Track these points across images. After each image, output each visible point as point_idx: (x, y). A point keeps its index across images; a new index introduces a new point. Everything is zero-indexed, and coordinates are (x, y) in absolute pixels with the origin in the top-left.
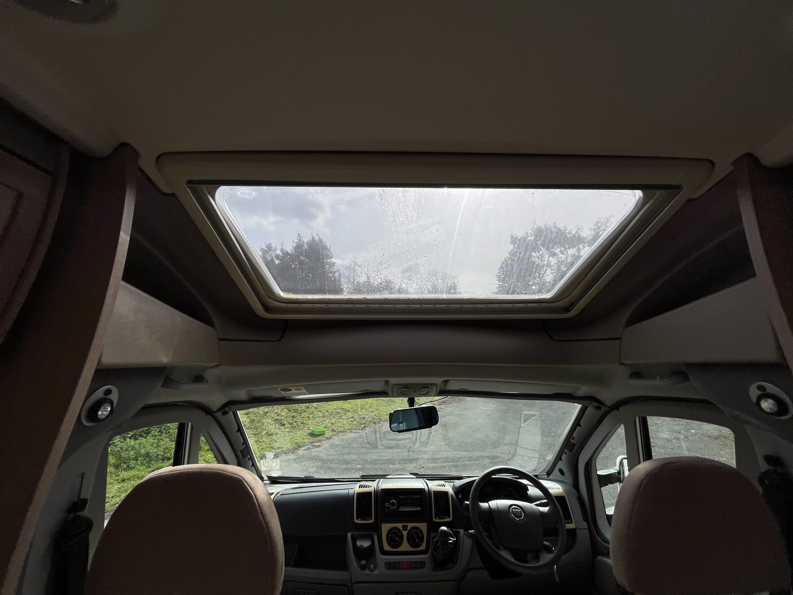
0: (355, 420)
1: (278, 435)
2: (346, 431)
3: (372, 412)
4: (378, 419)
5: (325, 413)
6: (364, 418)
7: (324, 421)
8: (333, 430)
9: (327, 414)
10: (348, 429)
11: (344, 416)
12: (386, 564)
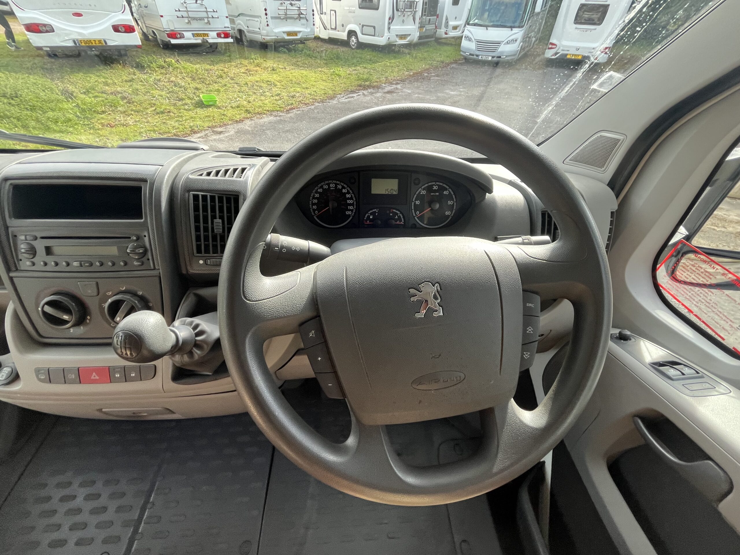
0: (280, 99)
1: (172, 114)
2: (264, 113)
3: (306, 88)
4: (311, 99)
5: (243, 86)
6: (293, 97)
7: (239, 97)
8: (247, 111)
9: (245, 88)
10: (268, 111)
11: (268, 91)
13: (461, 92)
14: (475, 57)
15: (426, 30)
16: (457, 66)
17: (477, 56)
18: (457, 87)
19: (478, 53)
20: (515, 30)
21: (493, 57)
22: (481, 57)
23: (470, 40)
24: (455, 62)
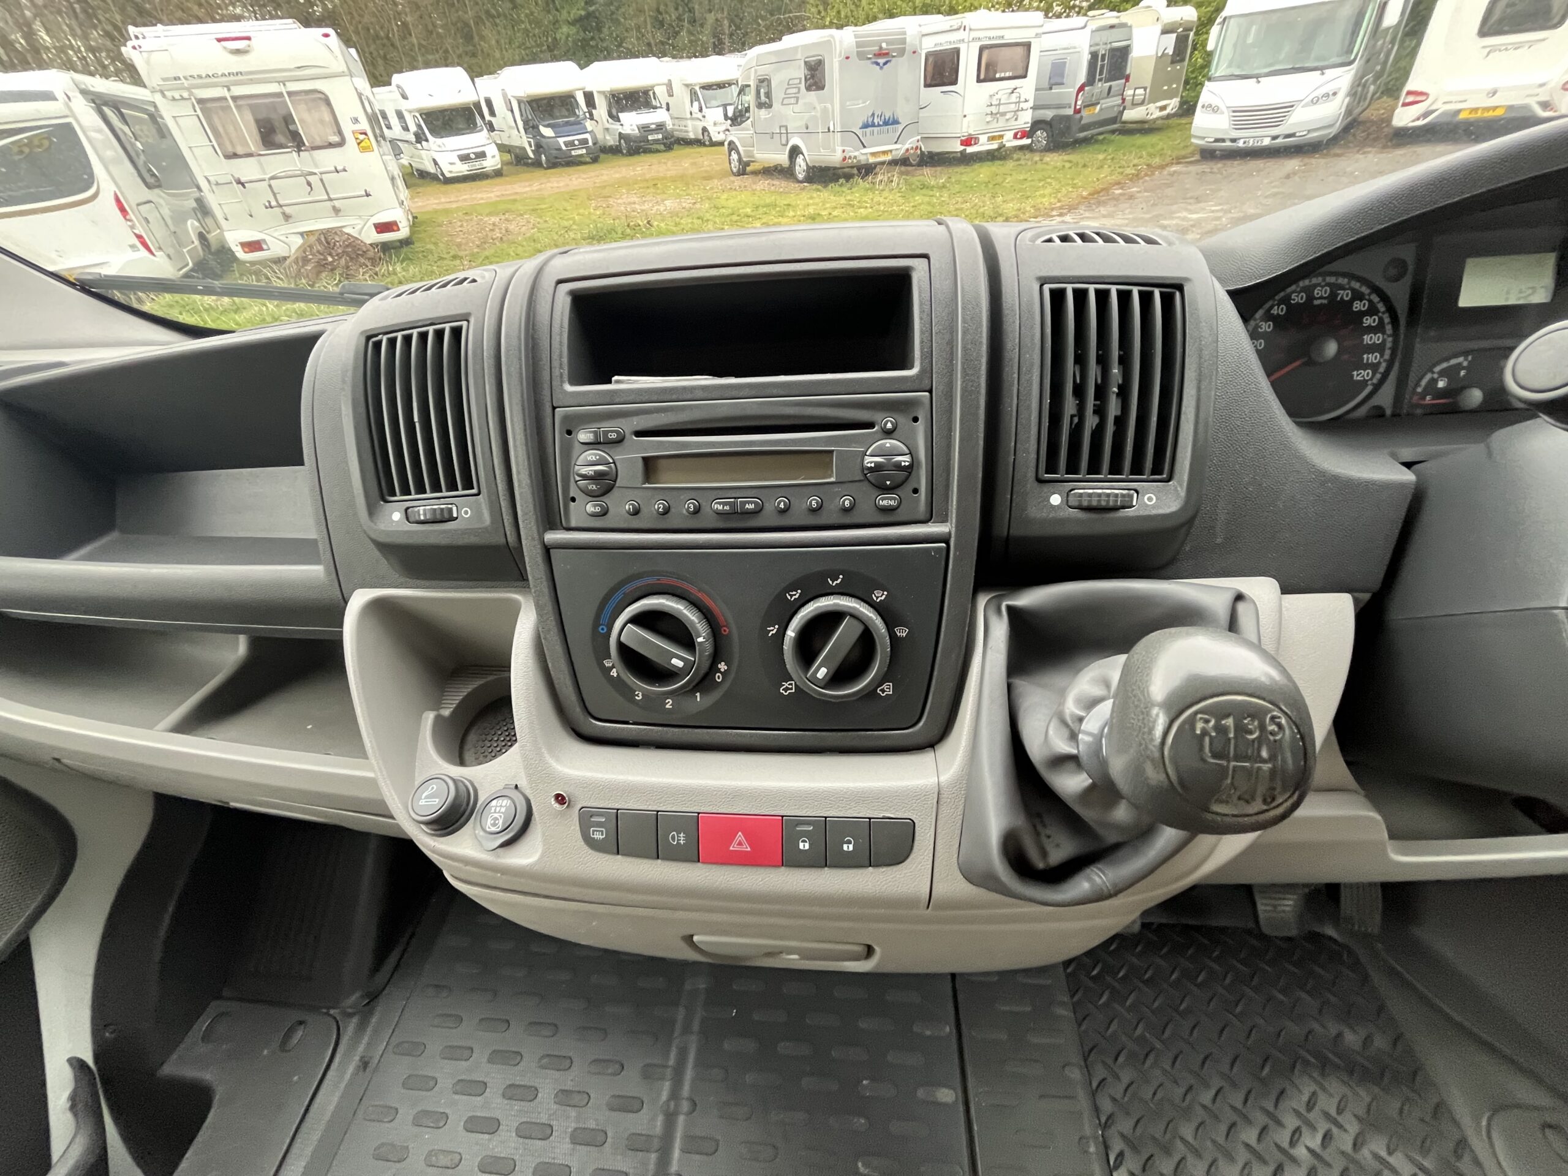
13: (1213, 211)
14: (1228, 144)
15: (1101, 109)
16: (1185, 169)
17: (1233, 140)
18: (1202, 205)
19: (1235, 134)
20: (1330, 73)
21: (1274, 138)
22: (1245, 143)
23: (1215, 110)
24: (1178, 160)
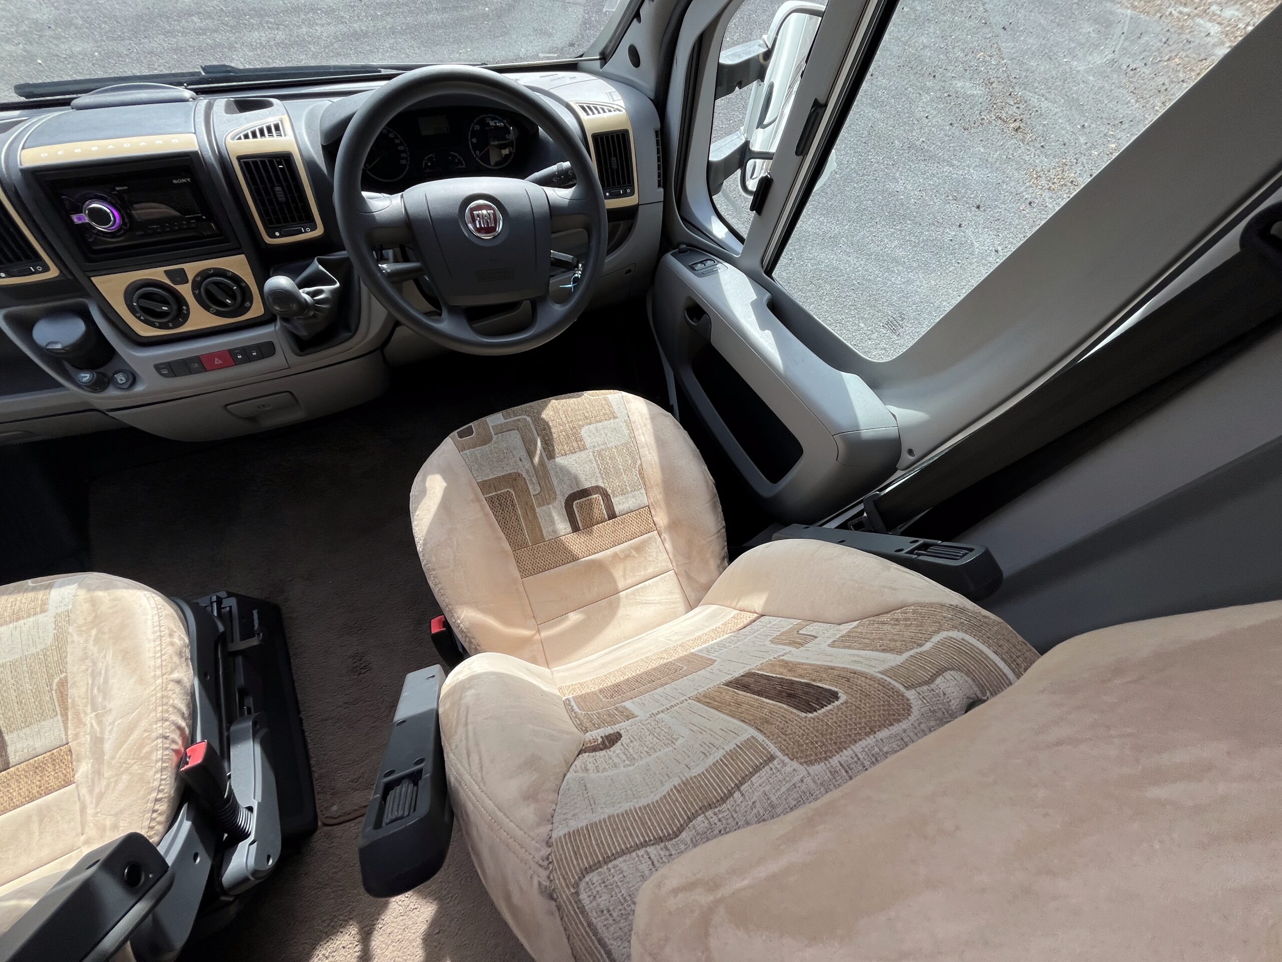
12: (158, 368)
